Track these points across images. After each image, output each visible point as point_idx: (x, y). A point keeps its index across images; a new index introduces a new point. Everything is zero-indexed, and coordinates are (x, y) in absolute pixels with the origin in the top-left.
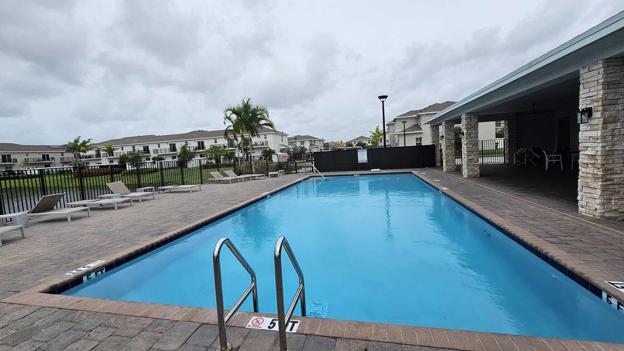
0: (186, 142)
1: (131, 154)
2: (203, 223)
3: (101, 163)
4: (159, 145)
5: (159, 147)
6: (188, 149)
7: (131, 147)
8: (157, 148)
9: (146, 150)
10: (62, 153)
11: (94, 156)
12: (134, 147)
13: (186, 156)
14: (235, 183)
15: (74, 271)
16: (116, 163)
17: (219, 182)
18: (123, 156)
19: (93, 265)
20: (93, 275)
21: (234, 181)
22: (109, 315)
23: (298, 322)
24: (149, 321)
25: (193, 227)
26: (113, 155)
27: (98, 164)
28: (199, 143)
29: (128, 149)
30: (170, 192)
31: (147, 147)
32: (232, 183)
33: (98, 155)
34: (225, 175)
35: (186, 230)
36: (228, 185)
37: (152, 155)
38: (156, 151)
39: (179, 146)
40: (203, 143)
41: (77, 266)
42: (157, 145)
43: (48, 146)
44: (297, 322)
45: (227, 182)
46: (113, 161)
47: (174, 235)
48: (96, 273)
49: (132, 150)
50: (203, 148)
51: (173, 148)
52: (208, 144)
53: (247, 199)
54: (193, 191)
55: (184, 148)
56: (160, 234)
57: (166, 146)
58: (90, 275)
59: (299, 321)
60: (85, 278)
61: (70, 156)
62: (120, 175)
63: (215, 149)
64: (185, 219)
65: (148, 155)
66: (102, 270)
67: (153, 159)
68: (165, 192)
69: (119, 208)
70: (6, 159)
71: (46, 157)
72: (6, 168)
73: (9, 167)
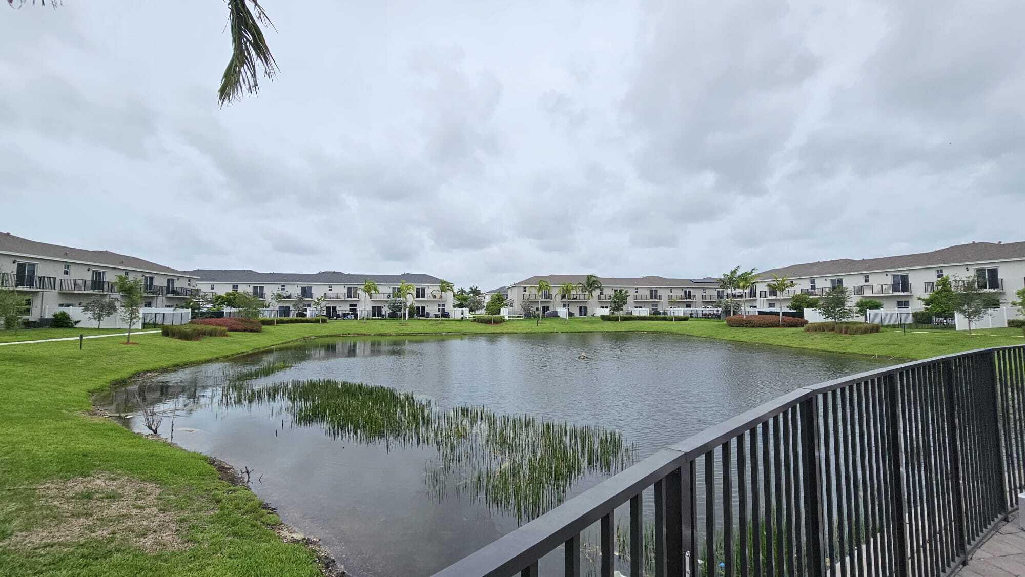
1: (809, 293)
4: (867, 277)
5: (867, 281)
9: (838, 286)
10: (704, 289)
11: (748, 295)
12: (813, 281)
18: (797, 297)
26: (775, 295)
29: (803, 285)
33: (753, 294)
38: (860, 290)
39: (918, 278)
42: (862, 279)
43: (692, 280)
46: (774, 304)
49: (810, 287)
51: (902, 284)
57: (883, 280)
70: (653, 294)
71: (688, 294)
72: (653, 305)
73: (655, 305)
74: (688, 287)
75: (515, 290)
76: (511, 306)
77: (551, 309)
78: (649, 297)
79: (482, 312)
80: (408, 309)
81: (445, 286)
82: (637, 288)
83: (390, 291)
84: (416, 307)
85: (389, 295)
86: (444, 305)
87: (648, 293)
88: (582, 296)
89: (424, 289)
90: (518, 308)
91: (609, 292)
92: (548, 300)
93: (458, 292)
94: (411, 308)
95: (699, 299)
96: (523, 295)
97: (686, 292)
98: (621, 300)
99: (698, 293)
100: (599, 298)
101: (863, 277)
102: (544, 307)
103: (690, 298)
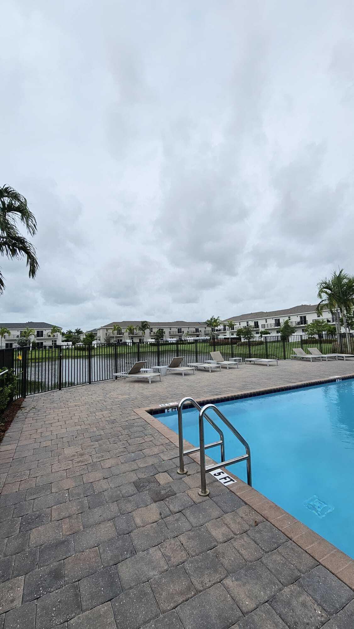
0: (289, 317)
1: (245, 328)
3: (226, 336)
4: (266, 320)
5: (266, 322)
6: (289, 324)
7: (246, 322)
8: (265, 323)
9: (256, 325)
10: (205, 327)
11: (222, 330)
12: (247, 323)
13: (287, 331)
14: (317, 361)
16: (235, 336)
17: (302, 359)
18: (240, 329)
21: (315, 360)
26: (233, 329)
27: (224, 335)
28: (301, 317)
29: (244, 324)
30: (254, 364)
31: (257, 322)
32: (313, 361)
33: (225, 329)
34: (309, 353)
36: (309, 363)
37: (261, 329)
38: (263, 326)
39: (282, 320)
40: (305, 317)
42: (265, 321)
43: (199, 323)
45: (308, 360)
46: (233, 334)
49: (246, 325)
50: (305, 322)
51: (278, 323)
52: (311, 318)
55: (286, 323)
57: (272, 322)
61: (209, 329)
62: (236, 345)
63: (317, 323)
65: (258, 329)
67: (260, 333)
68: (251, 363)
69: (212, 372)
70: (180, 331)
71: (197, 330)
72: (179, 337)
73: (180, 336)
74: (197, 327)
75: (101, 331)
76: (99, 340)
77: (123, 341)
78: (177, 332)
79: (80, 344)
80: (31, 344)
81: (55, 329)
82: (170, 328)
83: (19, 333)
84: (37, 343)
85: (18, 336)
86: (56, 341)
87: (177, 330)
88: (140, 333)
89: (42, 332)
90: (103, 341)
91: (155, 330)
92: (121, 335)
93: (67, 333)
94: (33, 343)
95: (203, 333)
96: (106, 333)
97: (196, 329)
98: (161, 334)
99: (202, 329)
100: (150, 334)
101: (265, 320)
102: (118, 340)
103: (198, 332)
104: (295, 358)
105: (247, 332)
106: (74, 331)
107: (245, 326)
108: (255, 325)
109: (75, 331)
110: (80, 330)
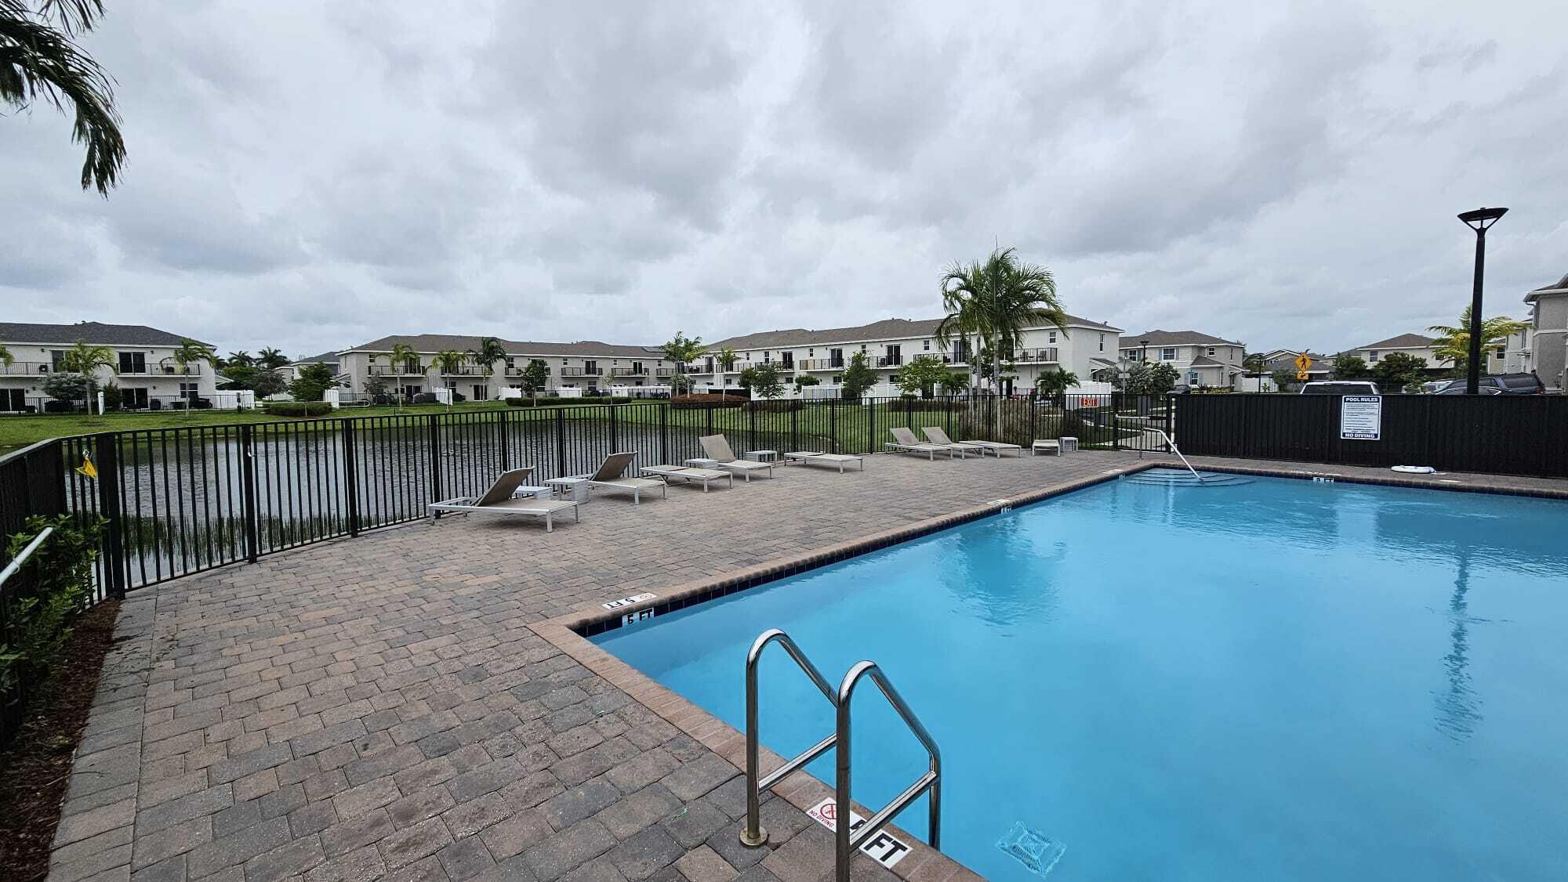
0: (864, 347)
1: (760, 367)
2: (832, 554)
3: (714, 385)
4: (811, 350)
5: (811, 355)
6: (865, 363)
7: (763, 353)
8: (808, 357)
9: (788, 360)
10: (660, 361)
11: (704, 369)
12: (767, 354)
13: (860, 377)
14: (943, 459)
15: (614, 604)
16: (735, 386)
17: (909, 453)
18: (748, 371)
19: (639, 599)
20: (636, 616)
21: (940, 455)
22: (629, 700)
23: (907, 849)
24: (672, 733)
25: (812, 559)
26: (732, 370)
27: (709, 384)
28: (890, 348)
29: (757, 358)
30: (805, 466)
31: (790, 355)
32: (935, 459)
33: (710, 368)
34: (925, 439)
35: (796, 564)
36: (925, 463)
37: (798, 372)
38: (804, 365)
39: (849, 353)
40: (898, 348)
41: (620, 594)
42: (807, 352)
43: (642, 348)
44: (904, 849)
45: (924, 456)
46: (731, 380)
47: (773, 570)
48: (641, 614)
49: (763, 361)
50: (898, 361)
51: (837, 359)
52: (910, 352)
53: (951, 509)
54: (845, 470)
55: (857, 360)
56: (751, 563)
57: (823, 355)
58: (632, 616)
59: (910, 849)
60: (625, 619)
61: (670, 366)
63: (922, 364)
64: (807, 537)
65: (790, 371)
66: (649, 612)
67: (797, 381)
68: (797, 463)
69: (712, 488)
70: (590, 368)
71: (637, 368)
72: (589, 383)
73: (592, 382)
74: (636, 359)
75: (353, 360)
76: (347, 386)
77: (425, 390)
78: (584, 370)
79: (284, 397)
80: (101, 395)
81: (190, 350)
82: (565, 359)
83: (47, 358)
84: (125, 391)
85: (46, 367)
86: (195, 386)
87: (583, 365)
88: (478, 370)
89: (141, 356)
90: (358, 389)
91: (522, 364)
92: (417, 375)
93: (230, 360)
94: (109, 391)
95: (653, 375)
96: (370, 367)
97: (635, 364)
98: (536, 376)
99: (651, 366)
100: (507, 373)
101: (807, 350)
102: (409, 388)
103: (641, 372)
104: (896, 451)
105: (766, 378)
106: (254, 354)
107: (761, 363)
108: (785, 362)
109: (261, 356)
110: (278, 354)
